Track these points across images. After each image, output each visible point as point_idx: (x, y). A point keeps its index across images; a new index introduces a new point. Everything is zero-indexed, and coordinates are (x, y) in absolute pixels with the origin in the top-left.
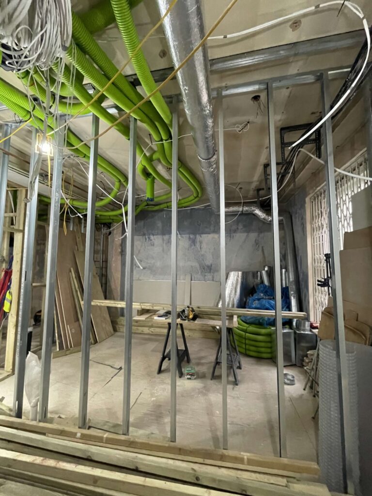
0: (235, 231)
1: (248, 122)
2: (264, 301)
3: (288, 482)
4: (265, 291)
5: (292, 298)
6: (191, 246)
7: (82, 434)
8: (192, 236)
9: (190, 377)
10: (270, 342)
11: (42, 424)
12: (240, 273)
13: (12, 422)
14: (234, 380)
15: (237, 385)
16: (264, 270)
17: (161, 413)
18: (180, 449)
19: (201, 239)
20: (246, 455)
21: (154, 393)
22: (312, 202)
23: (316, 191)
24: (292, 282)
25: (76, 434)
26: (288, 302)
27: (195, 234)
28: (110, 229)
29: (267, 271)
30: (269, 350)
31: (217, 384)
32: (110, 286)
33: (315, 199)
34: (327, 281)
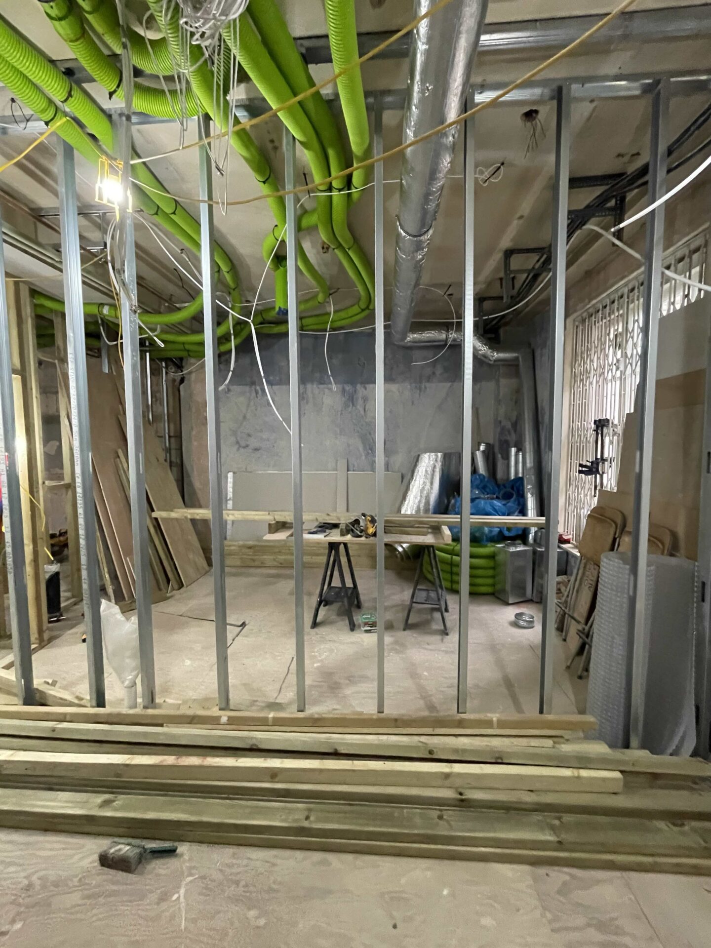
0: (429, 379)
1: (503, 164)
2: (482, 502)
3: (554, 743)
4: (482, 485)
5: (529, 495)
6: (346, 406)
7: (229, 718)
8: (348, 388)
9: (369, 628)
10: (494, 568)
11: (150, 711)
12: (439, 455)
13: (96, 715)
14: (442, 628)
15: (447, 634)
16: (479, 449)
17: (336, 683)
18: (396, 720)
19: (365, 392)
20: (495, 717)
21: (315, 657)
22: (577, 327)
23: (588, 306)
24: (530, 468)
25: (219, 718)
26: (522, 503)
27: (353, 383)
28: (182, 371)
29: (483, 452)
30: (490, 581)
31: (415, 635)
32: (191, 484)
33: (583, 321)
34: (595, 465)
